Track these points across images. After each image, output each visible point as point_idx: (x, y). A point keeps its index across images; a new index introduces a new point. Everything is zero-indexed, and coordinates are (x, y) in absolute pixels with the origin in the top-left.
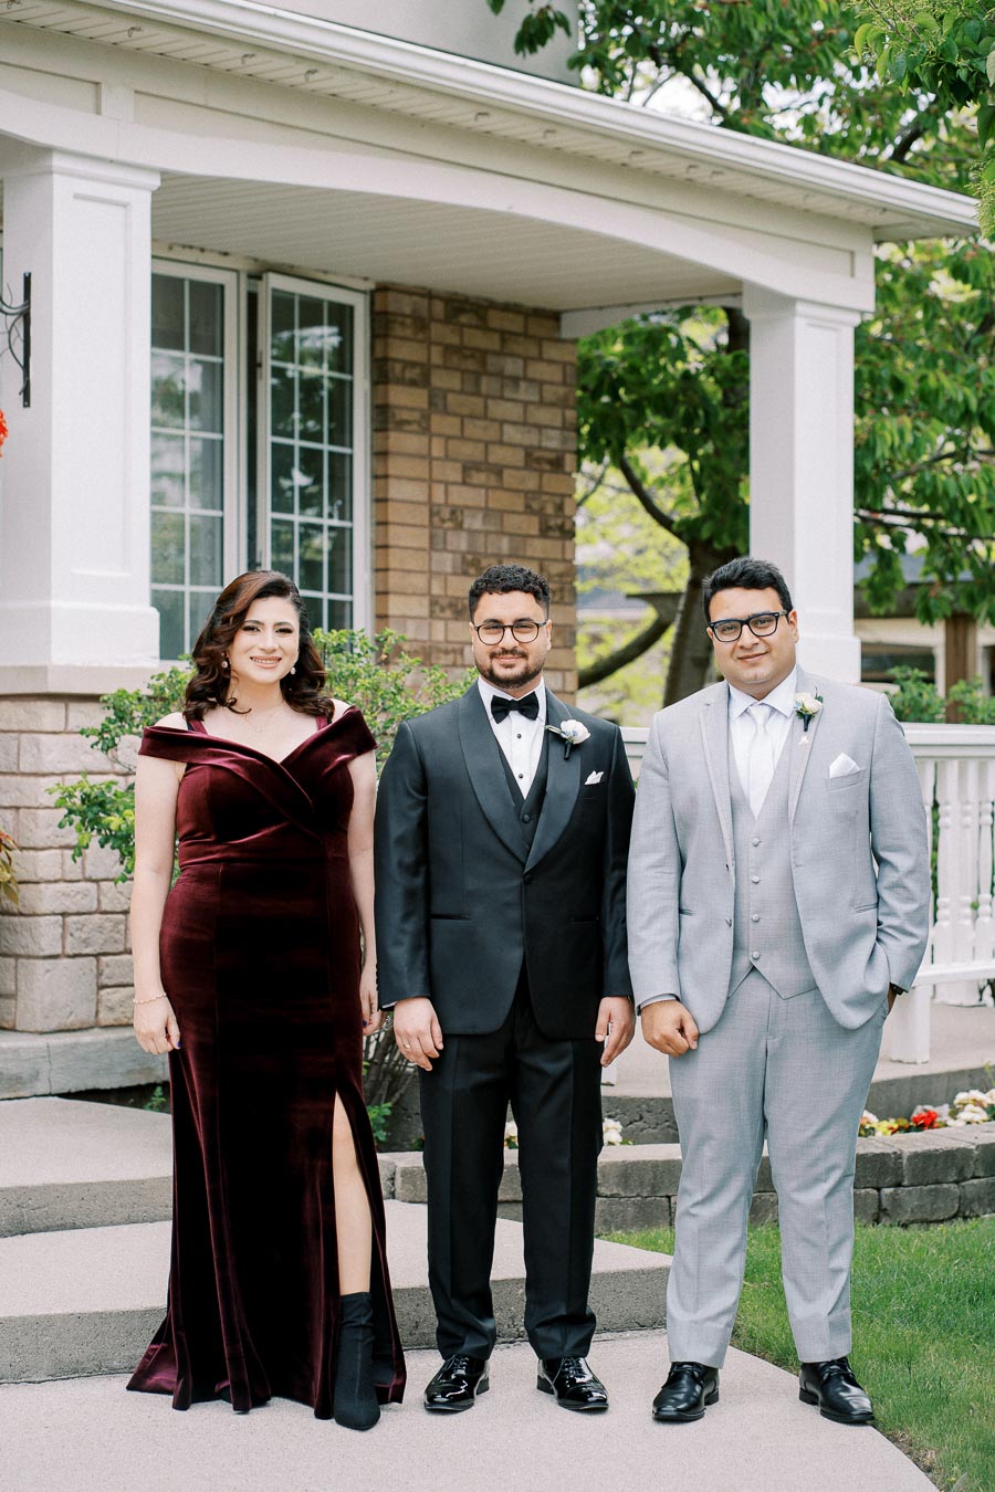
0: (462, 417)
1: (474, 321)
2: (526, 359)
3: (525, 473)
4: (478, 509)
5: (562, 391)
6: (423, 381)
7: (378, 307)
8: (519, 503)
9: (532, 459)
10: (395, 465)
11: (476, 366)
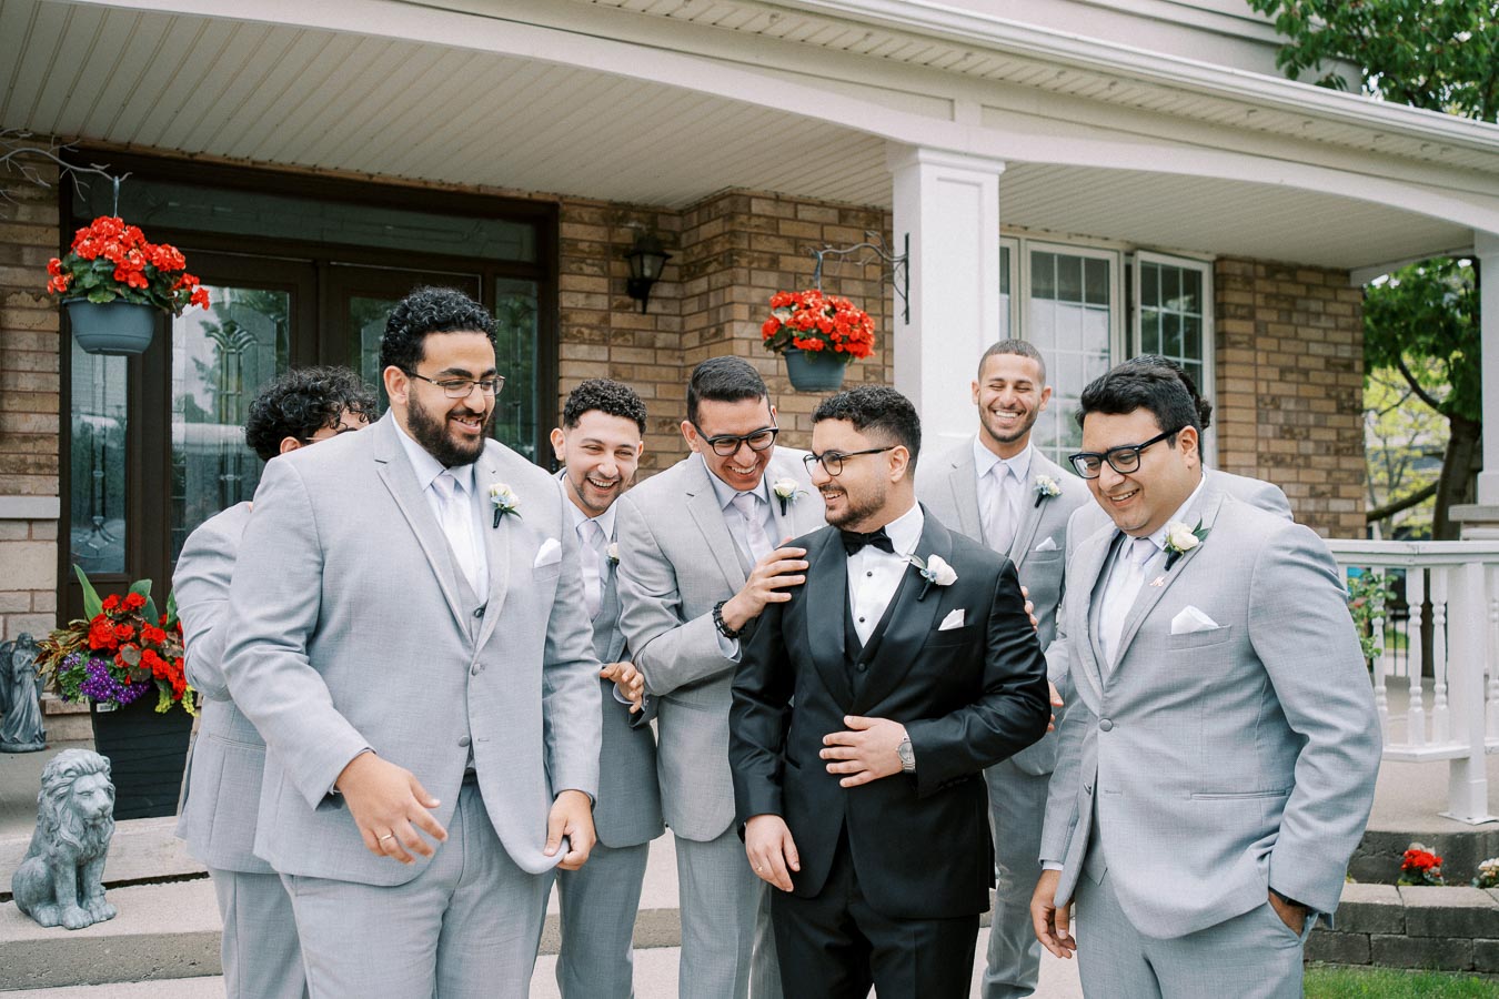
0: (1279, 339)
1: (1288, 278)
2: (1325, 301)
3: (1324, 374)
4: (1290, 397)
5: (1351, 320)
6: (1251, 316)
7: (1218, 271)
8: (1321, 392)
9: (1330, 364)
10: (1230, 370)
11: (1288, 307)
